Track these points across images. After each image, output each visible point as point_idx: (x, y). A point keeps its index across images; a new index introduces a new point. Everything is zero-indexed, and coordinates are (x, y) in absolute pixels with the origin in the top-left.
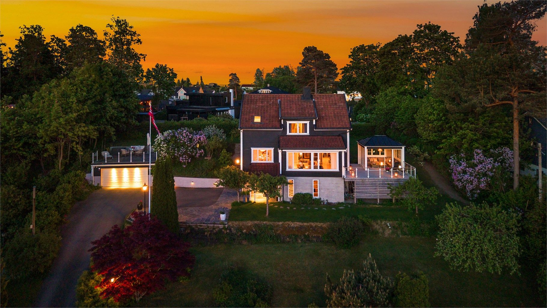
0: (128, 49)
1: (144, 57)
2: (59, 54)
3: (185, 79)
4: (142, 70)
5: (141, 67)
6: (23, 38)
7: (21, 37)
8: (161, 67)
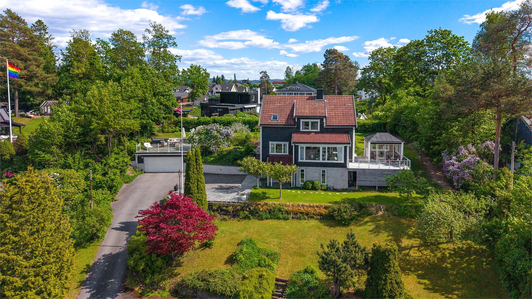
0: (165, 51)
1: (180, 59)
2: (104, 56)
3: (220, 76)
4: (178, 70)
5: (177, 67)
6: (72, 41)
7: (70, 40)
8: (195, 68)
